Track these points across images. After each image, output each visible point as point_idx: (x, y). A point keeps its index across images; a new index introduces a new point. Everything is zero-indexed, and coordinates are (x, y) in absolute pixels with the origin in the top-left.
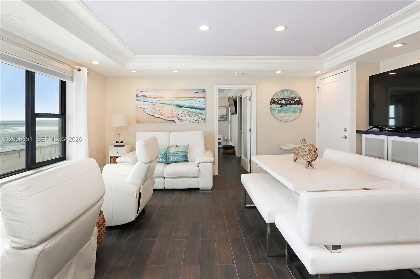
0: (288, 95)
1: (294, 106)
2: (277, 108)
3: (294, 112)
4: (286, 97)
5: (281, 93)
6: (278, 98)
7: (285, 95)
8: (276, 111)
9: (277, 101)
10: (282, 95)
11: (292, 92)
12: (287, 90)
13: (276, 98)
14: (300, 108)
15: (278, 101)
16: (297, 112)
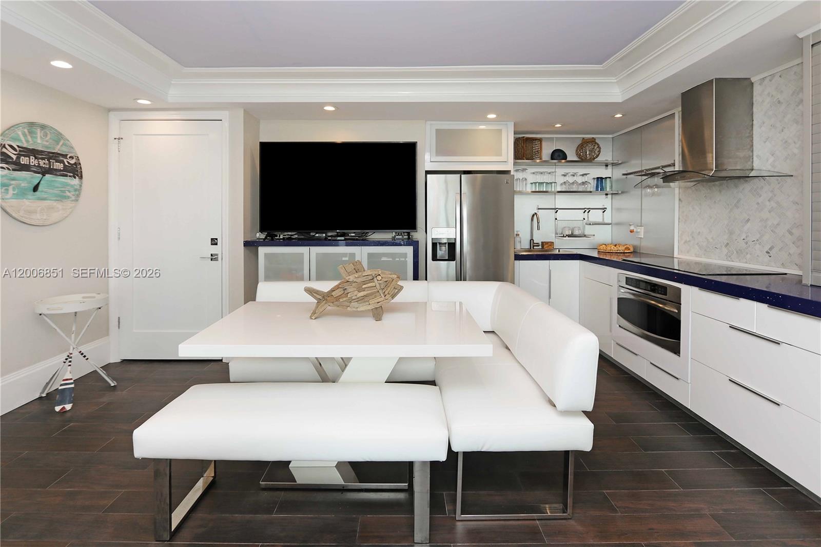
0: (48, 144)
1: (64, 180)
2: (14, 179)
3: (62, 197)
4: (40, 149)
5: (26, 130)
6: (18, 146)
7: (39, 141)
8: (11, 192)
9: (14, 157)
10: (30, 139)
11: (59, 136)
12: (43, 127)
13: (11, 146)
14: (76, 187)
15: (18, 158)
16: (69, 197)
